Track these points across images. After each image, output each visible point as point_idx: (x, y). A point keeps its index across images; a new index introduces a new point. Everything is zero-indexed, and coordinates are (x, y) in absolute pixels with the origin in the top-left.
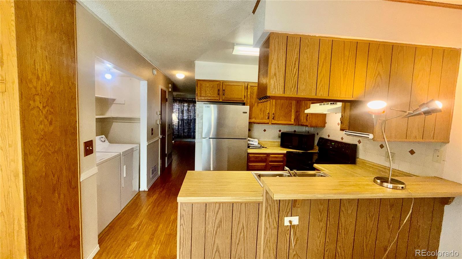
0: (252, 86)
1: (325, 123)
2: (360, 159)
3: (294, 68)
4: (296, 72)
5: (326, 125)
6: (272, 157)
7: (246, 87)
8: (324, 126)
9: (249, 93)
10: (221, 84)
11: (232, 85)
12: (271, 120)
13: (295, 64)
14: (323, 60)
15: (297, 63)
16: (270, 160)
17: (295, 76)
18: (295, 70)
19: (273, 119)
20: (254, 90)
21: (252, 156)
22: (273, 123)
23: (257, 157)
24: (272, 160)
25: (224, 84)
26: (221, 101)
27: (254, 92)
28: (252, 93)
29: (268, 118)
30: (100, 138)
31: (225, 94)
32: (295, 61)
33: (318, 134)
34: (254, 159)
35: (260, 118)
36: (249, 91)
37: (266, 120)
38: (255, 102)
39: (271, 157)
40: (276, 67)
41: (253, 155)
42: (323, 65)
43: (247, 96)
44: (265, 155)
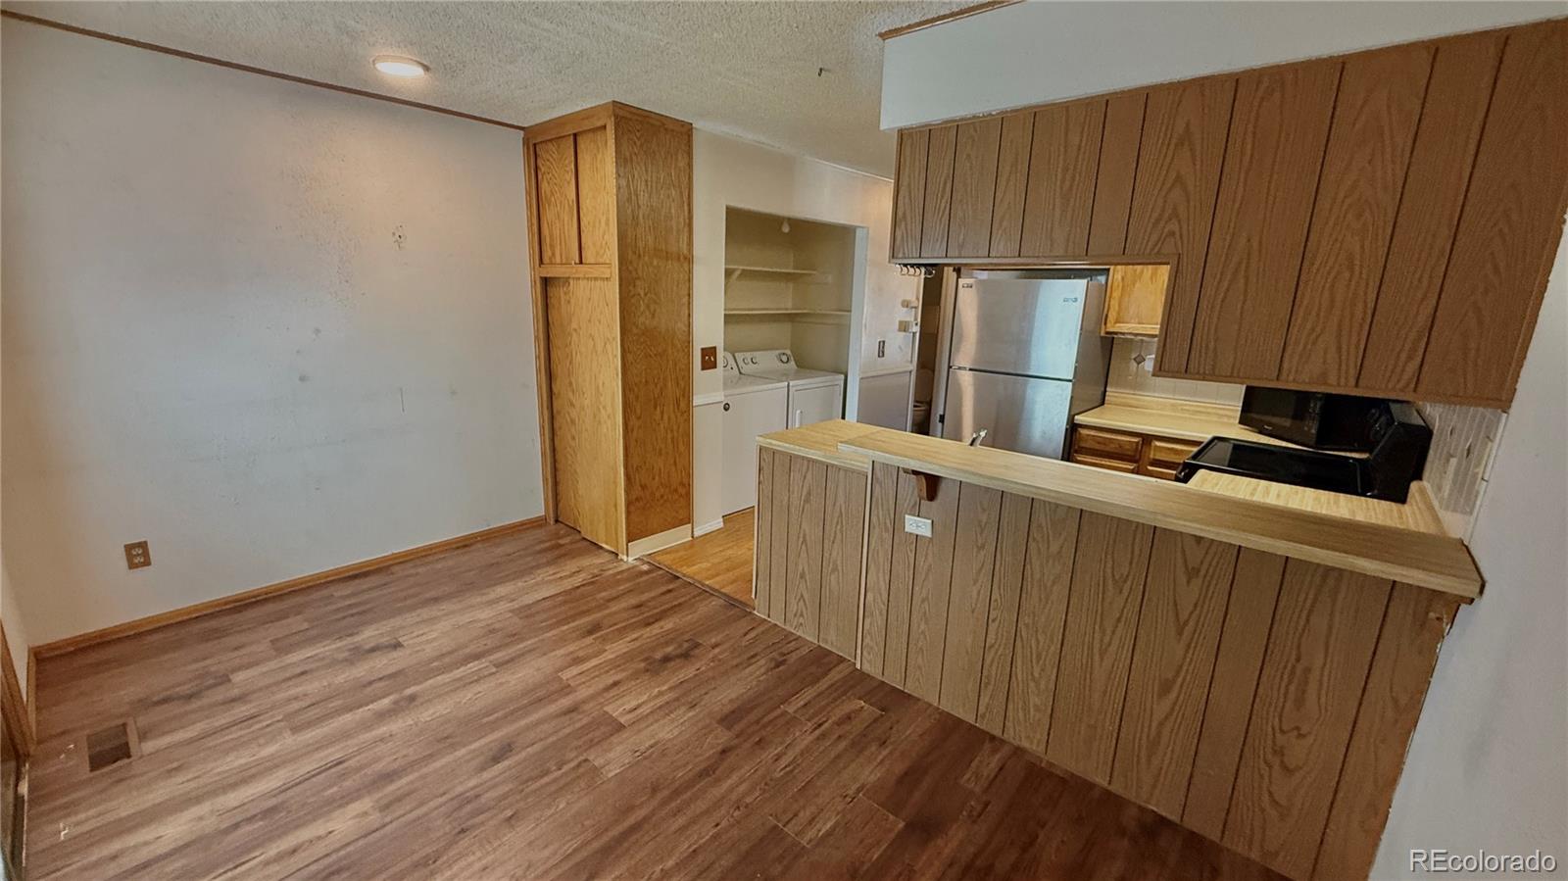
3: (942, 197)
4: (945, 207)
6: (1160, 447)
13: (944, 189)
14: (1008, 168)
15: (949, 185)
16: (1152, 456)
17: (942, 216)
18: (944, 201)
21: (1088, 435)
23: (1106, 442)
24: (1157, 457)
30: (780, 355)
32: (945, 183)
34: (1097, 447)
39: (1156, 446)
41: (1092, 433)
42: (1008, 181)
44: (1136, 440)
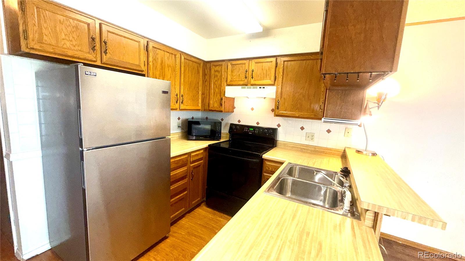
0: (155, 48)
1: (234, 108)
2: (280, 141)
5: (234, 110)
7: (145, 47)
8: (233, 112)
9: (151, 59)
10: (97, 25)
11: (122, 36)
12: (180, 105)
16: (191, 160)
19: (182, 103)
20: (157, 54)
22: (182, 108)
23: (178, 162)
25: (102, 28)
26: (98, 63)
27: (158, 58)
28: (155, 59)
29: (177, 102)
31: (107, 51)
33: (222, 120)
36: (151, 55)
39: (192, 155)
43: (148, 65)
44: (186, 156)
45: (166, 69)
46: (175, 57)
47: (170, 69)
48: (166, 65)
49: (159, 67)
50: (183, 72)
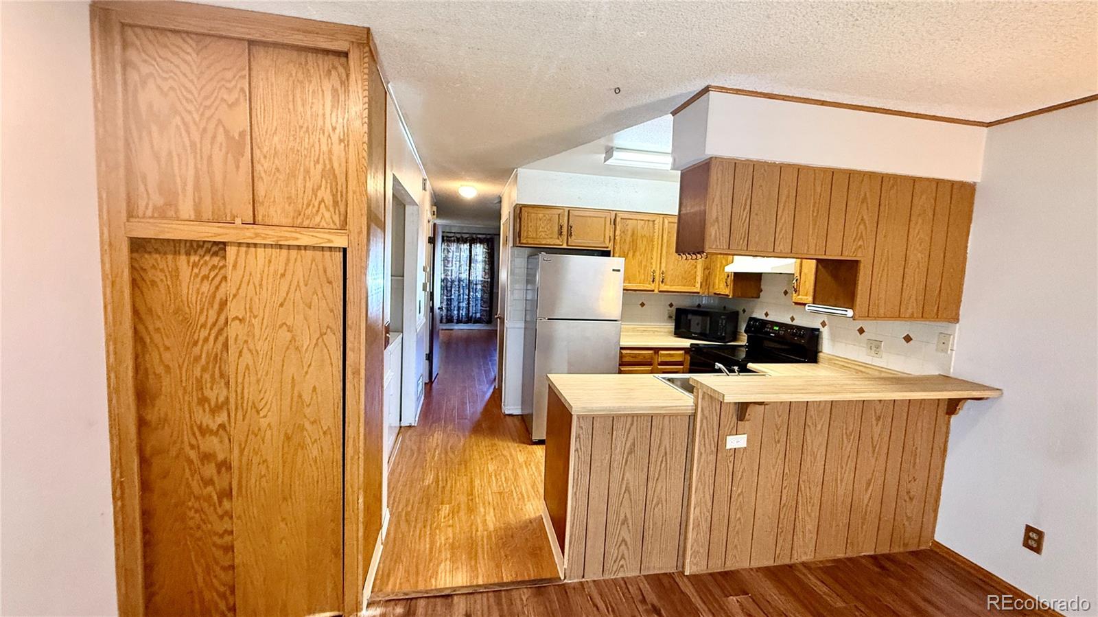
0: (624, 219)
1: (760, 290)
2: (824, 353)
3: (744, 210)
4: (746, 217)
5: (762, 293)
6: (664, 354)
7: (612, 221)
8: (759, 297)
9: (618, 232)
10: (566, 214)
11: (586, 217)
12: (659, 285)
14: (784, 200)
15: (748, 202)
16: (660, 360)
17: (744, 222)
19: (662, 282)
20: (627, 225)
22: (661, 289)
23: (635, 356)
24: (663, 360)
25: (570, 214)
26: (565, 246)
27: (627, 230)
28: (624, 232)
29: (653, 281)
31: (572, 234)
33: (744, 311)
34: (632, 360)
35: (639, 281)
36: (618, 228)
37: (649, 284)
38: (629, 250)
39: (661, 354)
40: (719, 208)
41: (628, 352)
42: (784, 206)
43: (615, 238)
44: (651, 352)
45: (639, 242)
46: (654, 224)
47: (645, 239)
48: (639, 235)
49: (628, 239)
50: (665, 241)
